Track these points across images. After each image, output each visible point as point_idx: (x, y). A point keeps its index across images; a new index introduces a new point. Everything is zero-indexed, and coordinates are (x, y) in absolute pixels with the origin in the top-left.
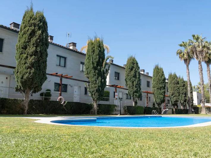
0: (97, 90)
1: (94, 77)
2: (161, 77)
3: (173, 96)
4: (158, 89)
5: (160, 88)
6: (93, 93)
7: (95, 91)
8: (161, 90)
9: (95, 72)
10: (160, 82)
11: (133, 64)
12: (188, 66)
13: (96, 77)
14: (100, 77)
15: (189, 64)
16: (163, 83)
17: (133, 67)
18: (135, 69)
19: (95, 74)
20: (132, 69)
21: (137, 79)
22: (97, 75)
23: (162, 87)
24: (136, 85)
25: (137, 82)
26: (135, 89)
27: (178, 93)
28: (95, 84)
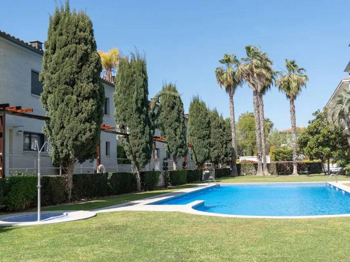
0: (143, 148)
1: (137, 126)
2: (205, 118)
3: (213, 148)
4: (200, 138)
5: (203, 138)
6: (138, 154)
7: (141, 152)
8: (204, 140)
9: (139, 118)
10: (203, 127)
11: (175, 99)
12: (232, 96)
13: (142, 126)
14: (147, 126)
15: (233, 93)
16: (208, 128)
17: (175, 104)
18: (179, 108)
19: (139, 120)
20: (173, 108)
21: (182, 124)
22: (142, 122)
23: (206, 135)
24: (181, 135)
25: (181, 129)
26: (179, 142)
27: (221, 142)
28: (140, 139)
